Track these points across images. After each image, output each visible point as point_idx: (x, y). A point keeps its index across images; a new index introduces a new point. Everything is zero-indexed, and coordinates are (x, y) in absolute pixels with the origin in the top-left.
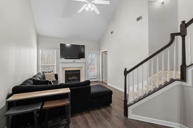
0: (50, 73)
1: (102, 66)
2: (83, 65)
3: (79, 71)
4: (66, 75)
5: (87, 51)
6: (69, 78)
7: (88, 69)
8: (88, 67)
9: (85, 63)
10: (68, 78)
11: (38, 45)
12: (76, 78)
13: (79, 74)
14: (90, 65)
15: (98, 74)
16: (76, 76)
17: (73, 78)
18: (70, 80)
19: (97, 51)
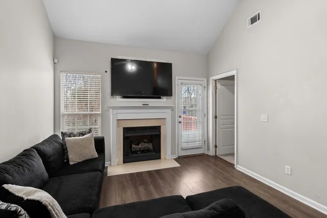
0: (83, 135)
1: (216, 117)
2: (167, 114)
3: (158, 128)
4: (125, 138)
5: (177, 78)
6: (133, 146)
7: (180, 122)
8: (181, 120)
9: (172, 109)
10: (131, 147)
11: (56, 61)
12: (150, 146)
13: (159, 136)
14: (184, 113)
15: (203, 135)
16: (151, 142)
17: (142, 146)
18: (136, 152)
19: (202, 79)
